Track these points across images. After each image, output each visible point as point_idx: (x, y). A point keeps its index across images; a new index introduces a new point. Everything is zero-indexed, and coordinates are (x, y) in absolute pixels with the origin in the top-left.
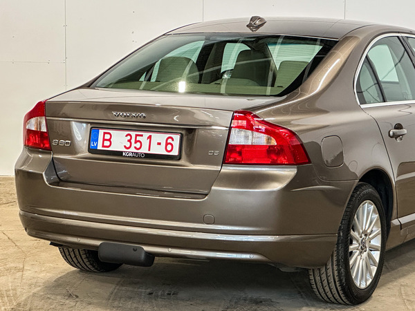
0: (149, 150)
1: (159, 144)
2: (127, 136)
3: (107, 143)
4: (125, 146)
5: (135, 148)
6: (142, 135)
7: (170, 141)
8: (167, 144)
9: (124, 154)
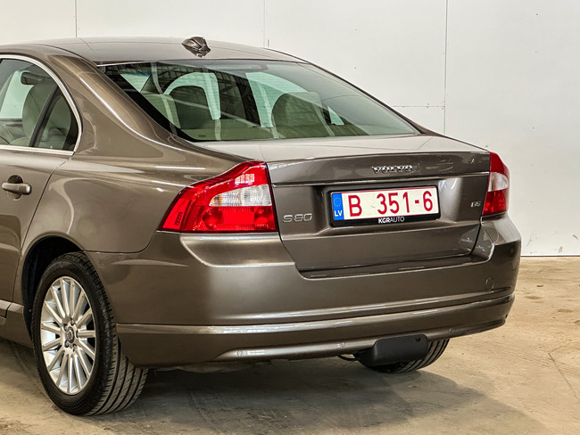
0: (408, 211)
1: (417, 202)
2: (378, 197)
3: (356, 210)
4: (379, 211)
5: (392, 210)
6: (396, 194)
7: (427, 196)
8: (425, 201)
9: (380, 221)
